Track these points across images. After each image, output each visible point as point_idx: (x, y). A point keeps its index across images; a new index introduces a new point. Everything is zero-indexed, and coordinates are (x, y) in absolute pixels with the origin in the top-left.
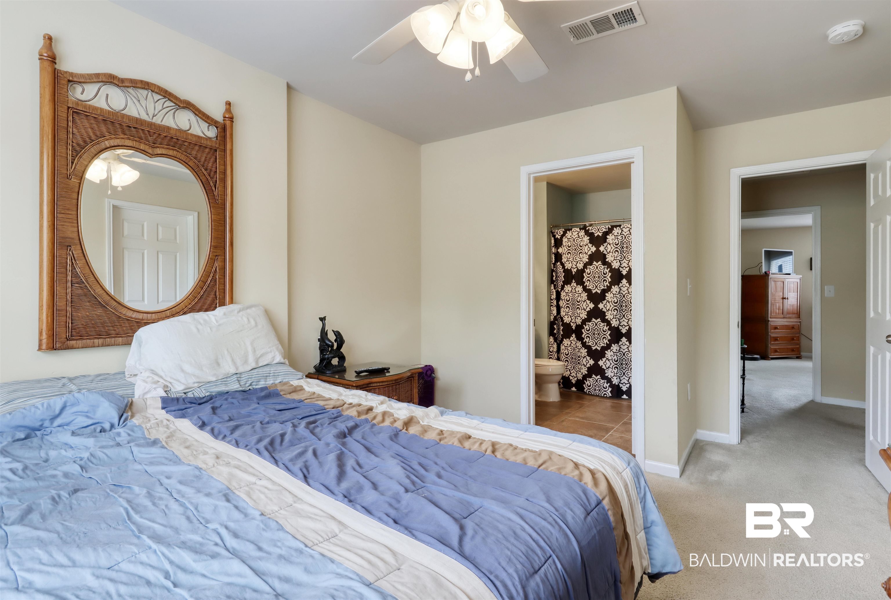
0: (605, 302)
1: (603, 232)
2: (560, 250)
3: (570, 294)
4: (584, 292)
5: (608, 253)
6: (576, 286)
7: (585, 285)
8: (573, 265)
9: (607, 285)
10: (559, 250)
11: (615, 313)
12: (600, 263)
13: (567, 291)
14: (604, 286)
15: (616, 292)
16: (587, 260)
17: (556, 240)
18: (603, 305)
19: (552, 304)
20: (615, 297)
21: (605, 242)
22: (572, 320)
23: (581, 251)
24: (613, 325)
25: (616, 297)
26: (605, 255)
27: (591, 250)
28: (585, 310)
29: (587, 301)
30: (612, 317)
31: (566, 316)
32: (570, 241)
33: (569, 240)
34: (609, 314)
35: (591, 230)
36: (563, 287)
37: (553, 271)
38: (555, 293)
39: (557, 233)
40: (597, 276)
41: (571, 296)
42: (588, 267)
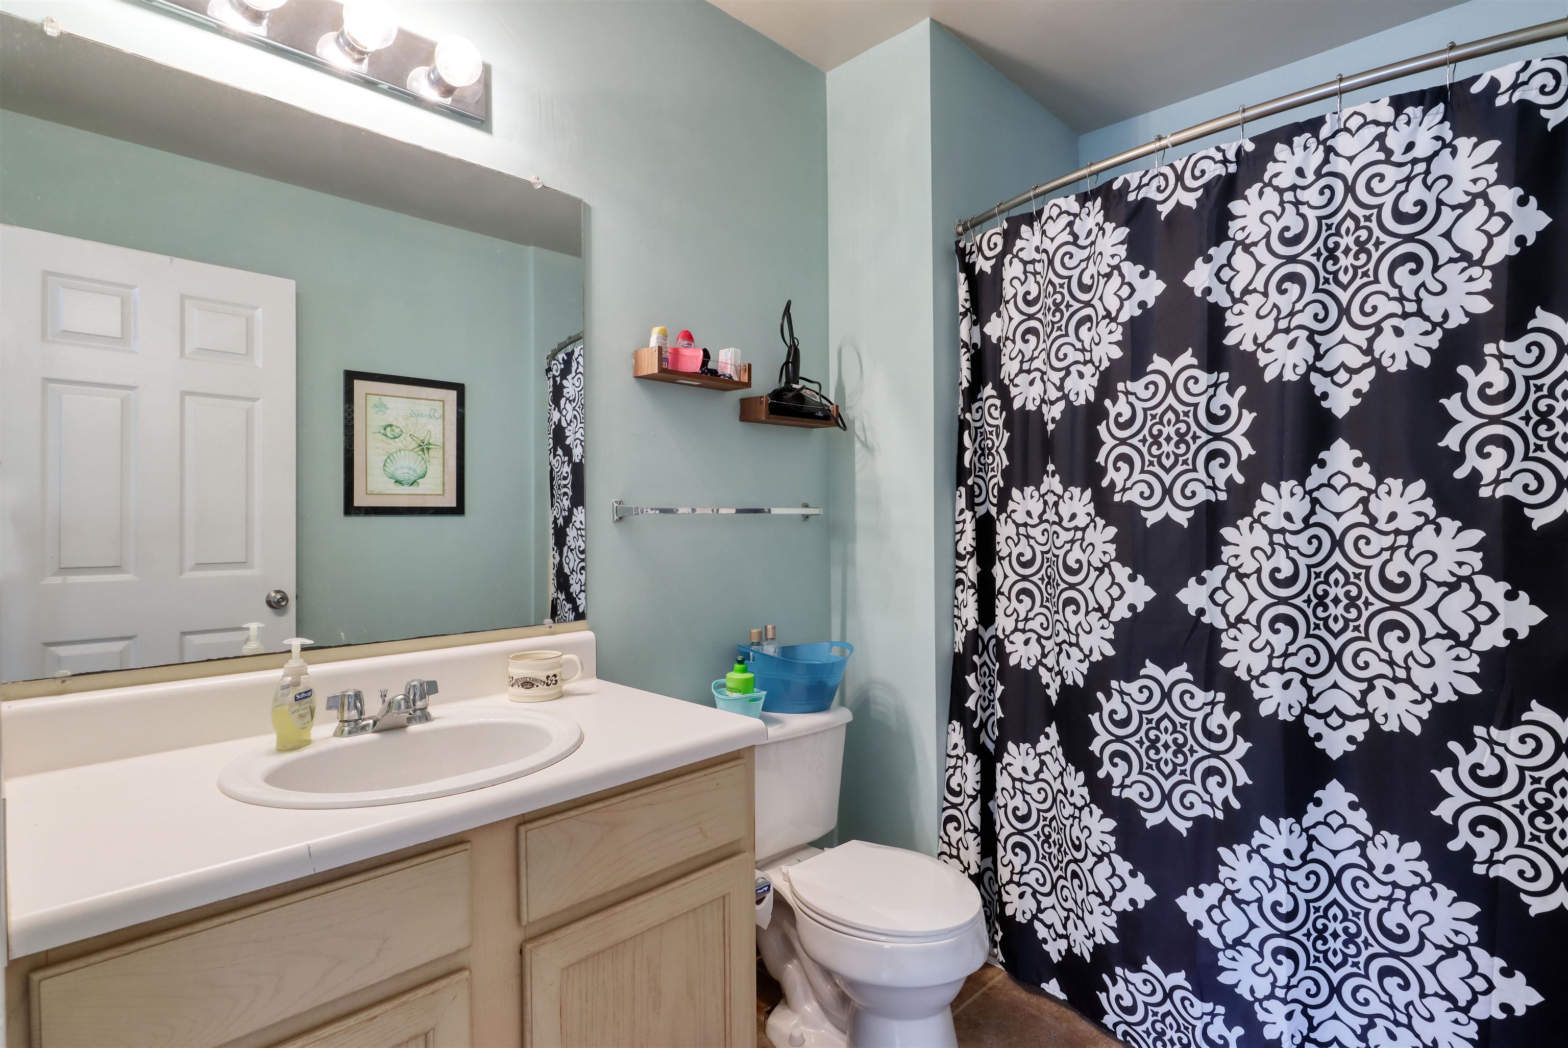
0: (1215, 575)
1: (1206, 186)
2: (994, 328)
3: (1035, 532)
4: (1100, 522)
5: (1235, 301)
6: (1059, 489)
7: (1105, 483)
8: (1050, 386)
9: (1230, 481)
10: (988, 329)
11: (1280, 641)
12: (1187, 358)
13: (1020, 517)
14: (1214, 488)
15: (1288, 517)
16: (1117, 353)
17: (975, 280)
18: (1205, 590)
19: (961, 575)
20: (1280, 551)
21: (1220, 235)
22: (1044, 655)
23: (1088, 311)
24: (1265, 710)
25: (1287, 547)
26: (1216, 313)
27: (1137, 298)
28: (1106, 616)
29: (1116, 566)
30: (1259, 662)
31: (1019, 638)
32: (1035, 273)
33: (1030, 268)
34: (1242, 645)
35: (1139, 187)
36: (1004, 497)
37: (963, 425)
38: (970, 527)
39: (980, 249)
40: (1170, 430)
41: (1042, 540)
42: (1120, 386)
